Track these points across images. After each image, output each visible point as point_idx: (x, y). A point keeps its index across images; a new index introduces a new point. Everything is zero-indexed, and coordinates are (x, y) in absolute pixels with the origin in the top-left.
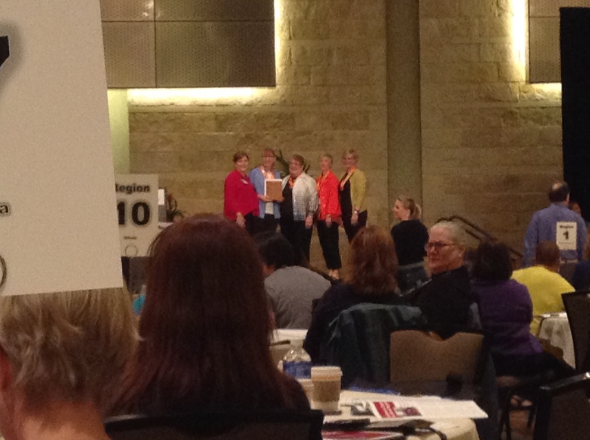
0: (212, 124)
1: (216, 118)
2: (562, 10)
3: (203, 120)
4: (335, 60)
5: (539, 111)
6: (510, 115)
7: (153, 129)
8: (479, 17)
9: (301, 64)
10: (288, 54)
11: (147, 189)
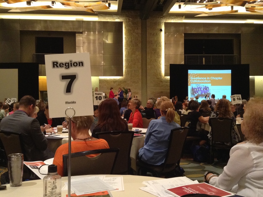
0: (113, 82)
1: (114, 81)
2: (170, 64)
3: (111, 81)
4: (133, 72)
5: (166, 81)
6: (161, 81)
7: (103, 83)
8: (157, 65)
9: (128, 72)
10: (125, 71)
11: (101, 94)
